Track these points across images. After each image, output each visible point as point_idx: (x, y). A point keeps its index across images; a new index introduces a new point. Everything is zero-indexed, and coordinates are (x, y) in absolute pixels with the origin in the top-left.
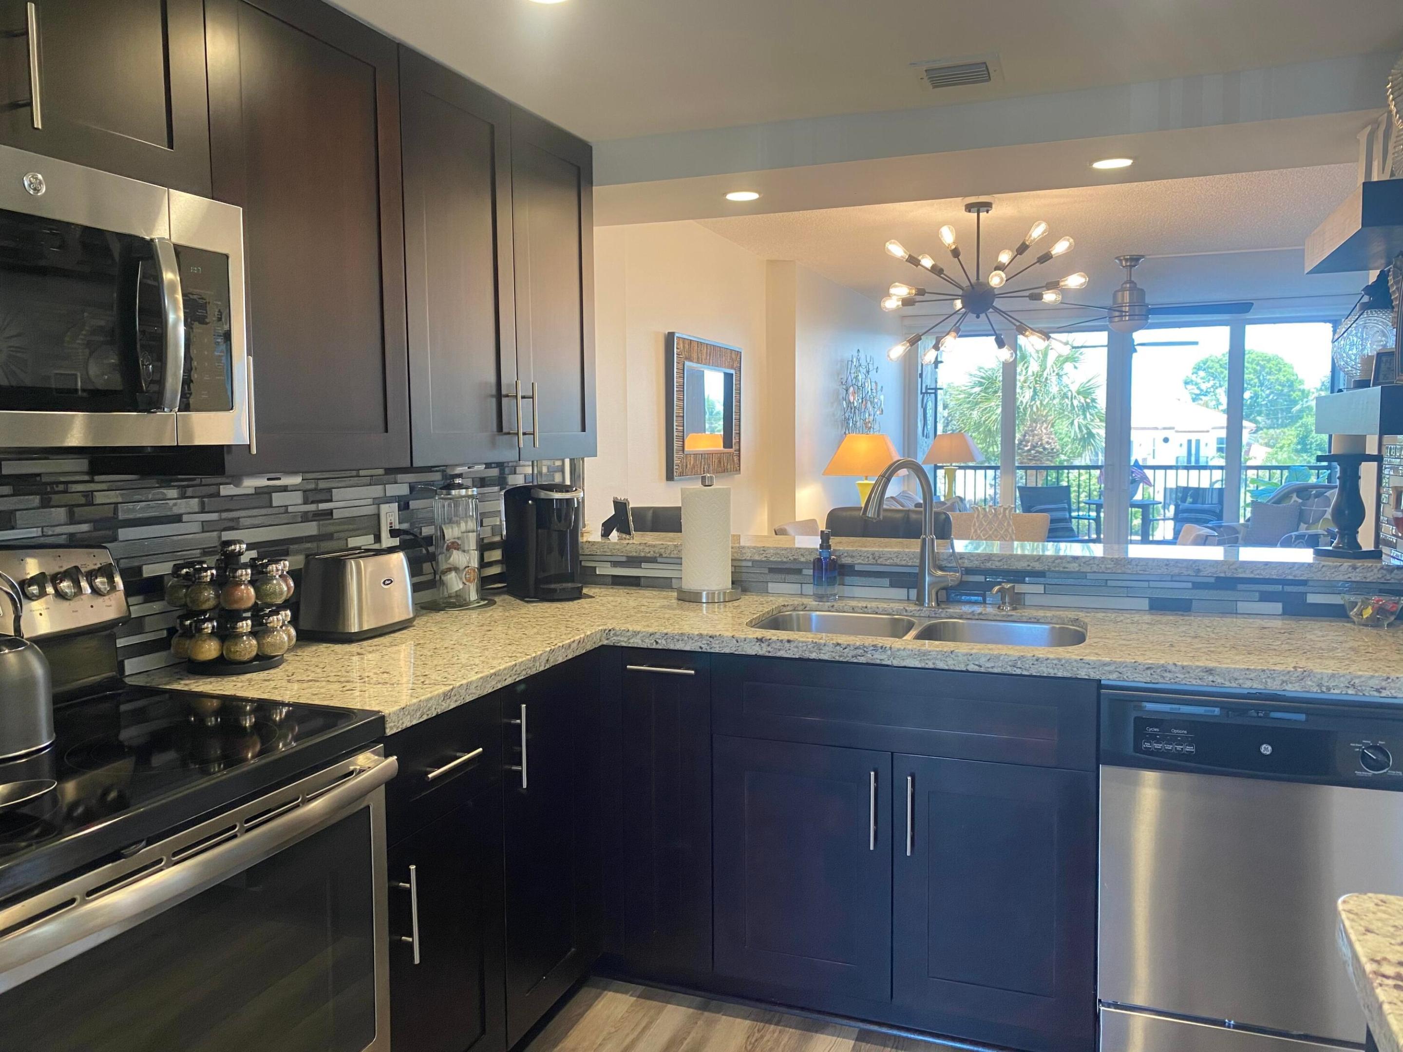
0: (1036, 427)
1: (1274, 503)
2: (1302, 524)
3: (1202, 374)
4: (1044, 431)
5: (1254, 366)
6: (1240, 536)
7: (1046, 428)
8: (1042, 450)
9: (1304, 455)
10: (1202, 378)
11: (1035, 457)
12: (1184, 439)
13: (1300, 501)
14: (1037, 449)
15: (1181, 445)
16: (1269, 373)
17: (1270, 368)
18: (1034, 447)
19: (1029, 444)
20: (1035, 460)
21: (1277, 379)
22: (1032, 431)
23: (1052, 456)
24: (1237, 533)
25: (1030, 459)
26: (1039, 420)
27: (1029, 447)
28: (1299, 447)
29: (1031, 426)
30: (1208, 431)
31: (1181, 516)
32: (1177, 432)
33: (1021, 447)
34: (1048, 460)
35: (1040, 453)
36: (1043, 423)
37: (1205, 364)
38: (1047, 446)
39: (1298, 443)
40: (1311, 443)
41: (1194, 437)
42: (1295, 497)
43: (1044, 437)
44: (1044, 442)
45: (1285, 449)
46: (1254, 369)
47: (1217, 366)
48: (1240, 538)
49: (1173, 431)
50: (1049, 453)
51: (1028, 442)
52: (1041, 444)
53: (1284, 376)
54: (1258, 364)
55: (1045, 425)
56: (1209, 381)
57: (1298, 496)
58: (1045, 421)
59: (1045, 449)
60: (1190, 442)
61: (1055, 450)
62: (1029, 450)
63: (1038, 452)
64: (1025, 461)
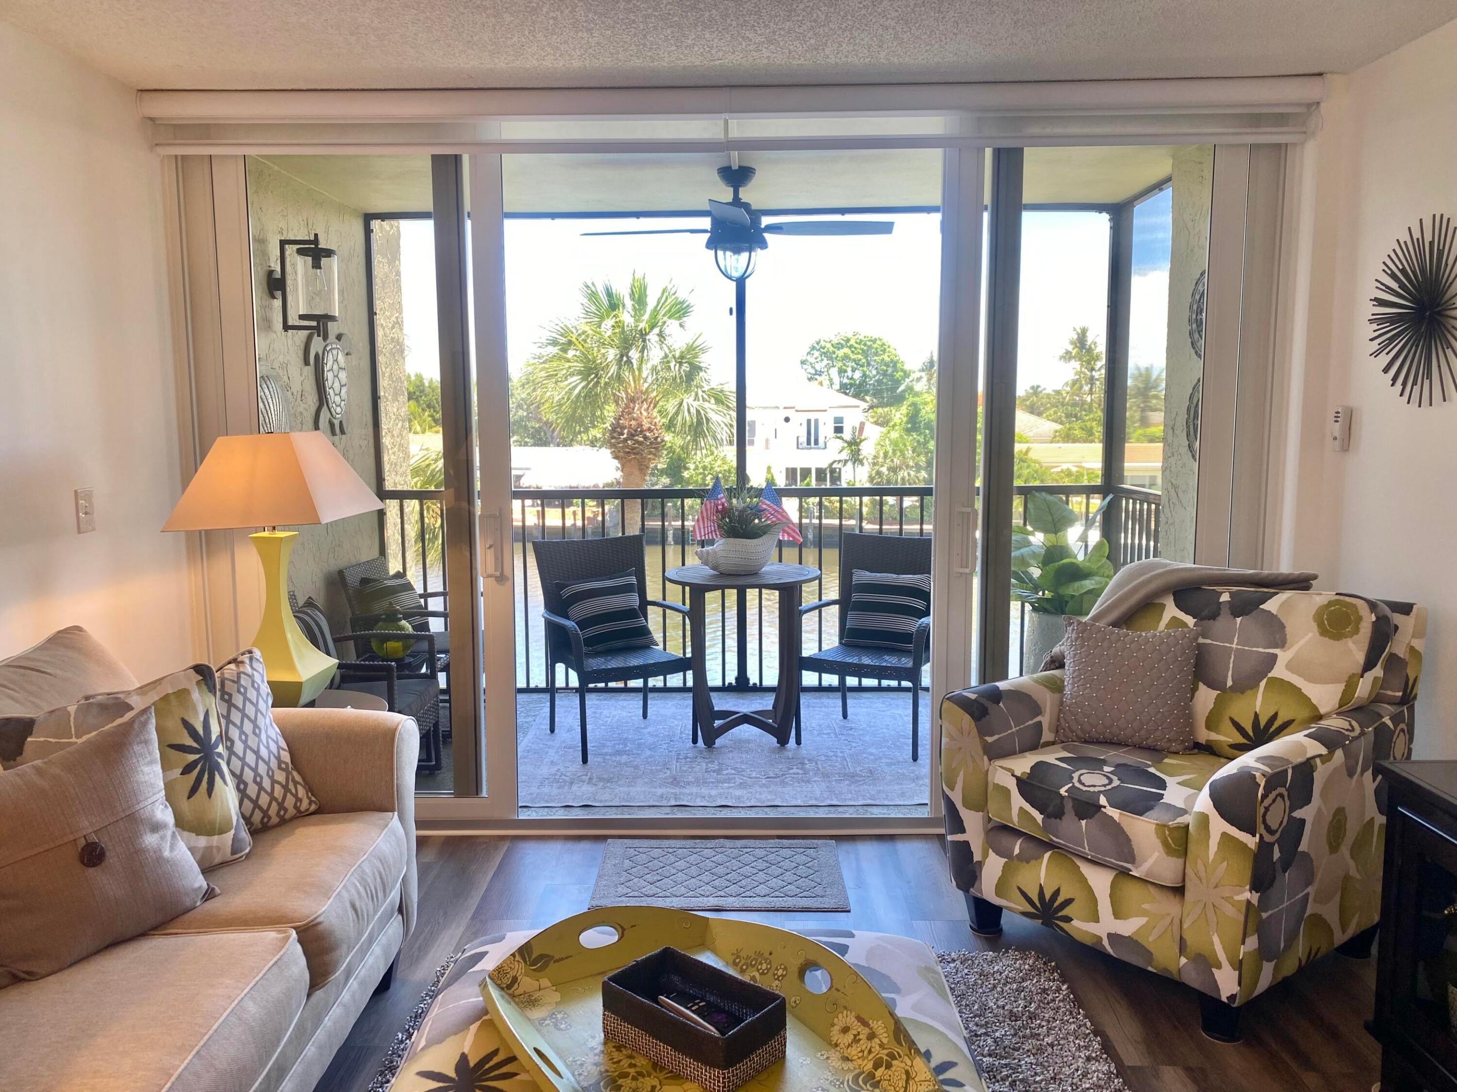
0: (634, 408)
1: (1115, 624)
2: (1201, 686)
3: (817, 354)
4: (645, 414)
5: (862, 347)
6: (1045, 720)
7: (647, 410)
8: (642, 439)
9: (914, 434)
10: (816, 358)
11: (633, 449)
12: (804, 417)
13: (1190, 621)
14: (636, 438)
15: (801, 425)
16: (876, 354)
17: (876, 349)
18: (631, 436)
19: (626, 431)
20: (634, 454)
21: (883, 359)
22: (629, 413)
23: (654, 448)
24: (1036, 710)
25: (629, 453)
26: (638, 399)
27: (625, 436)
28: (909, 426)
29: (627, 406)
30: (825, 411)
31: (856, 597)
32: (797, 411)
33: (615, 435)
34: (651, 453)
35: (640, 443)
36: (642, 402)
37: (818, 343)
38: (648, 434)
39: (907, 423)
40: (921, 422)
41: (813, 416)
42: (1171, 611)
43: (646, 423)
44: (644, 428)
45: (897, 428)
46: (862, 349)
47: (829, 345)
48: (1045, 726)
49: (793, 410)
50: (651, 443)
51: (625, 428)
52: (641, 431)
53: (888, 357)
54: (865, 345)
55: (645, 406)
56: (822, 360)
57: (1178, 606)
58: (646, 400)
59: (645, 438)
60: (809, 421)
61: (659, 440)
62: (626, 440)
63: (637, 442)
64: (621, 454)
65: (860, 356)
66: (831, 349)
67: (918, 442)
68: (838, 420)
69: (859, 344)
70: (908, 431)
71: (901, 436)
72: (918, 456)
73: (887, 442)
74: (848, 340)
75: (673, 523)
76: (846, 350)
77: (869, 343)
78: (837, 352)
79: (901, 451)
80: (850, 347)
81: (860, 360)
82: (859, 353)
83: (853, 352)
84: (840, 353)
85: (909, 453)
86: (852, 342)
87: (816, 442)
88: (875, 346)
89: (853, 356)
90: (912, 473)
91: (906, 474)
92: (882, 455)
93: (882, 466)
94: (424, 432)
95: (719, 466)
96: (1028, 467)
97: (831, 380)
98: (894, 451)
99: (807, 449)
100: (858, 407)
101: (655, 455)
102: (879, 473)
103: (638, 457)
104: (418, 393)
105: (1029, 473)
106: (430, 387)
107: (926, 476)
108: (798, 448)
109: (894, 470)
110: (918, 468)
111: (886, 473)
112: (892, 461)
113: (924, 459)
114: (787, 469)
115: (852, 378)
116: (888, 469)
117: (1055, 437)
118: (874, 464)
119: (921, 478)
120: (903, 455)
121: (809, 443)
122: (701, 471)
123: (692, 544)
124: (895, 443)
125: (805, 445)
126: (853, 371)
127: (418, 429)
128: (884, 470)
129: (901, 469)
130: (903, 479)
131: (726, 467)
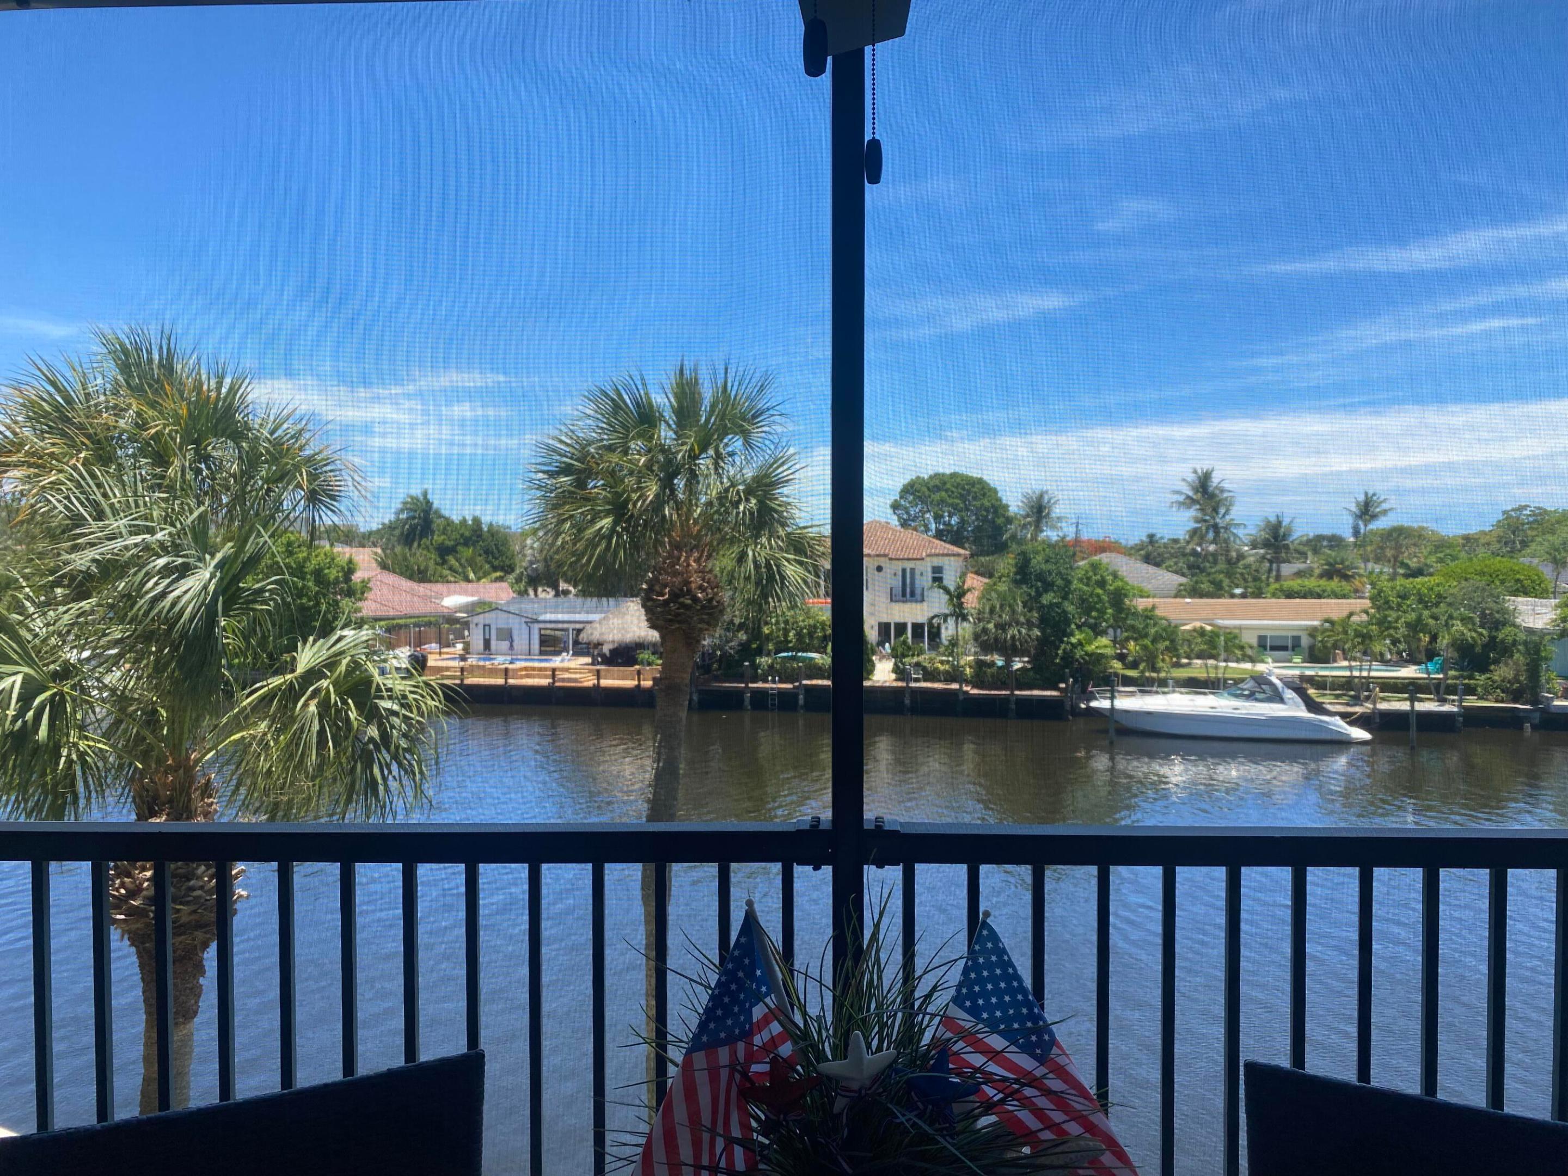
0: (679, 559)
3: (909, 497)
4: (695, 566)
5: (960, 491)
7: (698, 561)
8: (689, 602)
9: (1024, 587)
10: (910, 503)
11: (678, 615)
12: (899, 566)
14: (682, 600)
15: (895, 574)
16: (975, 498)
17: (976, 493)
18: (675, 596)
19: (666, 591)
20: (679, 622)
21: (983, 505)
22: (672, 565)
23: (708, 614)
25: (671, 620)
26: (686, 546)
27: (667, 596)
28: (1018, 577)
29: (670, 555)
30: (922, 559)
32: (891, 559)
34: (702, 621)
35: (687, 607)
36: (691, 550)
37: (912, 487)
38: (698, 595)
39: (1016, 573)
41: (909, 565)
43: (696, 580)
44: (693, 586)
45: (1004, 579)
46: (960, 494)
47: (924, 489)
49: (887, 558)
50: (703, 607)
51: (665, 586)
52: (689, 591)
53: (989, 501)
54: (963, 489)
55: (696, 554)
56: (916, 505)
58: (696, 547)
59: (695, 599)
60: (904, 571)
61: (715, 603)
62: (666, 603)
63: (683, 605)
64: (661, 623)
65: (957, 501)
66: (927, 493)
67: (1029, 595)
68: (937, 570)
69: (957, 488)
70: (1017, 583)
71: (1010, 589)
72: (1030, 611)
73: (994, 595)
74: (945, 483)
75: (751, 685)
76: (943, 494)
77: (967, 487)
78: (933, 496)
79: (1010, 606)
80: (947, 491)
81: (957, 504)
82: (956, 498)
83: (949, 496)
84: (936, 497)
85: (1020, 608)
86: (948, 486)
87: (913, 594)
88: (974, 490)
89: (950, 501)
90: (1024, 631)
91: (1016, 632)
92: (987, 610)
93: (989, 622)
94: (479, 579)
95: (803, 621)
96: (1155, 625)
97: (926, 526)
98: (1002, 606)
99: (902, 601)
100: (958, 555)
101: (708, 624)
102: (985, 631)
103: (684, 626)
104: (474, 538)
105: (1157, 632)
106: (489, 531)
107: (1039, 634)
108: (892, 600)
109: (1001, 627)
110: (1030, 625)
111: (994, 630)
112: (1000, 616)
113: (1036, 615)
114: (880, 624)
115: (949, 524)
116: (996, 626)
117: (1180, 591)
118: (980, 620)
119: (1034, 637)
120: (1014, 612)
121: (904, 595)
122: (783, 625)
123: (773, 710)
124: (1002, 597)
125: (900, 597)
126: (950, 516)
127: (472, 576)
128: (991, 626)
129: (1010, 625)
130: (1013, 637)
131: (811, 622)
